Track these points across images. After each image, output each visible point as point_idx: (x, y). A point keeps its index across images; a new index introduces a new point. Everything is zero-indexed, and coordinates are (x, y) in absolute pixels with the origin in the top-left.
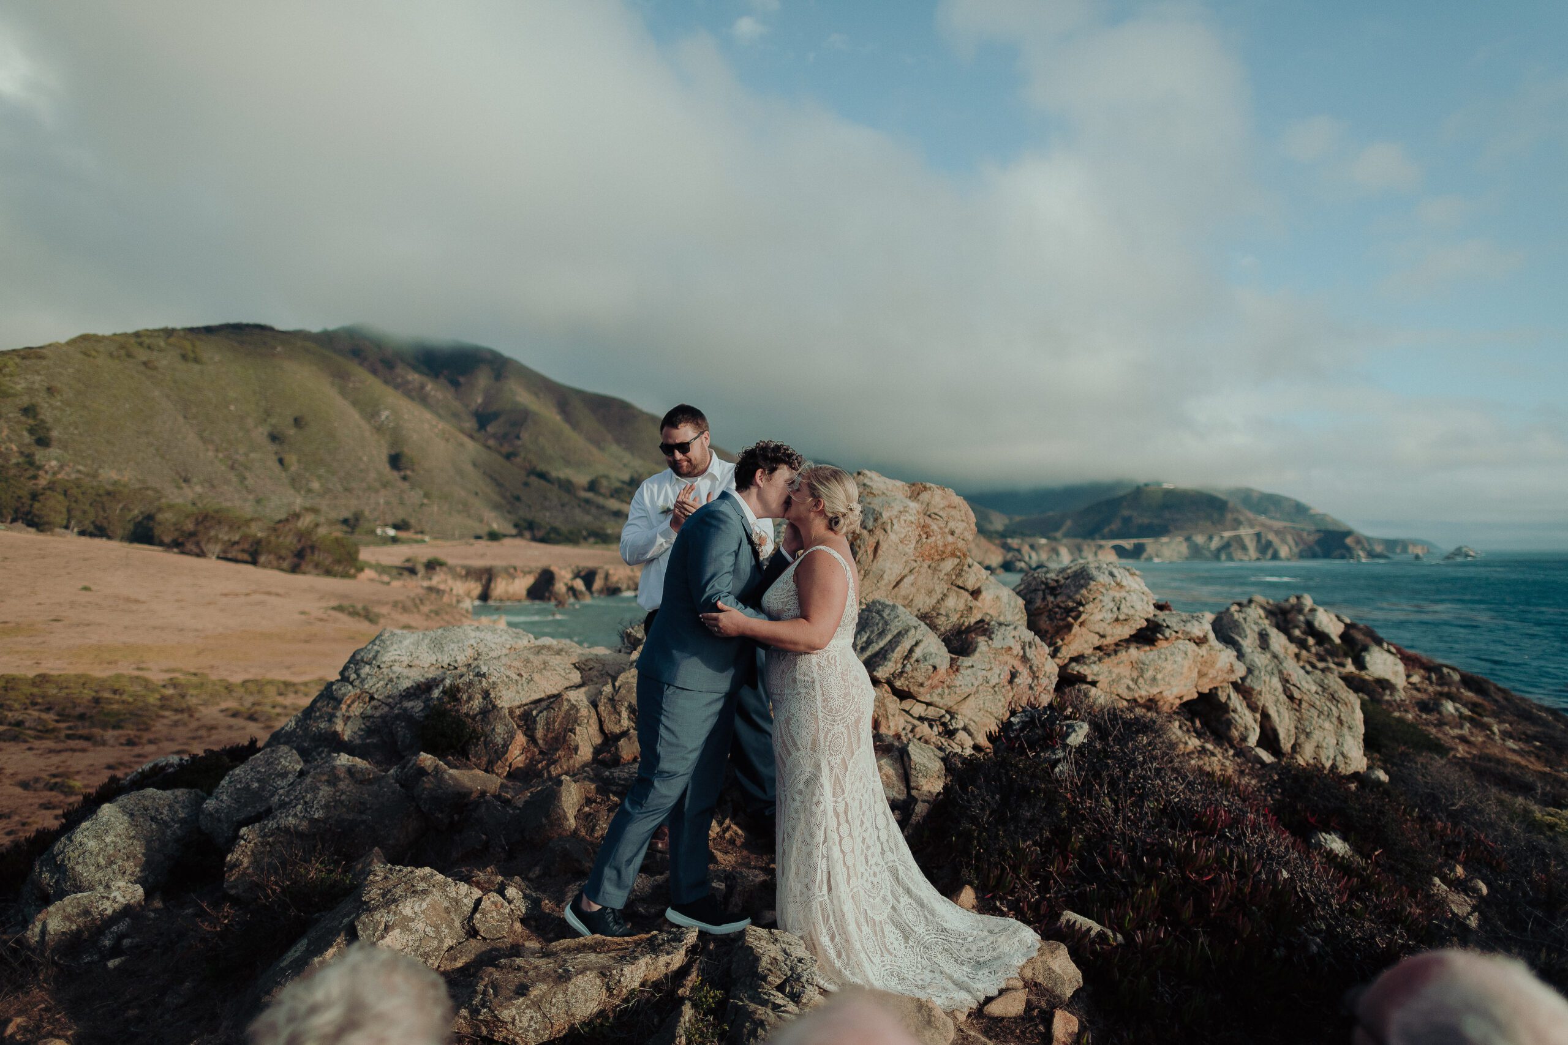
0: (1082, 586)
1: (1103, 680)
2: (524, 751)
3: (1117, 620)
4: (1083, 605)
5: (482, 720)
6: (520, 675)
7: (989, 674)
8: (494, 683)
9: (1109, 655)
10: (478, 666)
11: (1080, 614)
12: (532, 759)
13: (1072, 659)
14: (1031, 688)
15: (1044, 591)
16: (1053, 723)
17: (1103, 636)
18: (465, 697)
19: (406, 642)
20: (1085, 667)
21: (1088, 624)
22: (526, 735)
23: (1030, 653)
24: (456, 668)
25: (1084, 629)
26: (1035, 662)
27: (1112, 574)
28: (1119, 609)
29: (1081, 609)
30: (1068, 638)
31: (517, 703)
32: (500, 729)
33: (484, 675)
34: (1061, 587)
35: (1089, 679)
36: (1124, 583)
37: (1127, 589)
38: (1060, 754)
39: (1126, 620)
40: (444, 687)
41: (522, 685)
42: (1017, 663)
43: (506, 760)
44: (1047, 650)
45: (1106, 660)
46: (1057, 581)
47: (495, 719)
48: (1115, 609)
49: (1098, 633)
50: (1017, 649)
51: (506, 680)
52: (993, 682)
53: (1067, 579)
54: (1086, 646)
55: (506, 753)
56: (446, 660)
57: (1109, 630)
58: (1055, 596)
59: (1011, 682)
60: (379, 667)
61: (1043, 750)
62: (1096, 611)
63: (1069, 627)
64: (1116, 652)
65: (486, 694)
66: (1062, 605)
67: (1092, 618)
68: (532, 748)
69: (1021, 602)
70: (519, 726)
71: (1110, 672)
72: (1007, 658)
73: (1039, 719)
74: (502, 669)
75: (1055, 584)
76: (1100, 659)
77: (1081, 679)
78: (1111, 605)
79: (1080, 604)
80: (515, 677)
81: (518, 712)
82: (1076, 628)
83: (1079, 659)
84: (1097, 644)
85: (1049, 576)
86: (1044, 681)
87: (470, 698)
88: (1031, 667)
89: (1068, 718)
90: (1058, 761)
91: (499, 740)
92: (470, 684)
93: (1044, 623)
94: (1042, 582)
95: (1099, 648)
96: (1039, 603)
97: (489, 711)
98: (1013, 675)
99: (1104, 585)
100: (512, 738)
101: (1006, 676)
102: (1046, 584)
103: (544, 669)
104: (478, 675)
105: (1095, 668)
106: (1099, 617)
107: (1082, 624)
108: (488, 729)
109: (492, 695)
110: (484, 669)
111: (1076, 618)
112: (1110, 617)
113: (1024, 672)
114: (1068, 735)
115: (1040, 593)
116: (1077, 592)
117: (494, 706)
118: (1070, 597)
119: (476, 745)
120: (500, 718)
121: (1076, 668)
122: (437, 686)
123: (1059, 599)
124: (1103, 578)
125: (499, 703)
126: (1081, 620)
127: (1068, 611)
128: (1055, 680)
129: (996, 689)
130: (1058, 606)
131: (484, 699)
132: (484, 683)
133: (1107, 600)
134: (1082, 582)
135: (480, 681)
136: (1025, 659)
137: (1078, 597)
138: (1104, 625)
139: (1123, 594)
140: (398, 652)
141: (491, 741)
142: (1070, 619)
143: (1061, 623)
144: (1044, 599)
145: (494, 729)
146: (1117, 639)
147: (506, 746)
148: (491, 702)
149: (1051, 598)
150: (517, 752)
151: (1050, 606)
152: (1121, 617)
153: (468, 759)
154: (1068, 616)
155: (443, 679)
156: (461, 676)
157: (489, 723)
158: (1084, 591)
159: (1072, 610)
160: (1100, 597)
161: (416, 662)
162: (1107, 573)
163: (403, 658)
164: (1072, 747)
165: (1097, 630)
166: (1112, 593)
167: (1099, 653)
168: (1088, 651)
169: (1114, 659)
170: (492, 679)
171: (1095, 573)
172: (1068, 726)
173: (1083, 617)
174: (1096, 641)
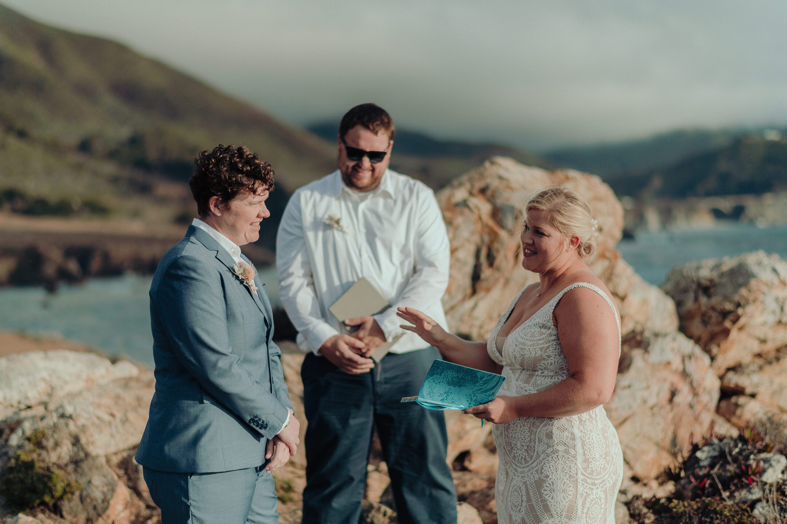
0: (740, 286)
1: (764, 392)
2: (127, 505)
3: (779, 324)
4: (743, 307)
5: (76, 471)
6: (113, 415)
7: (645, 394)
8: (84, 426)
9: (770, 363)
10: (62, 406)
11: (738, 318)
12: (138, 516)
13: (729, 369)
14: (691, 406)
15: (696, 291)
16: (747, 458)
17: (763, 341)
18: (50, 443)
20: (744, 377)
21: (747, 329)
22: (130, 487)
23: (691, 367)
24: (29, 407)
25: (742, 334)
26: (696, 376)
28: (782, 310)
29: (740, 311)
30: (725, 345)
31: (113, 449)
32: (97, 481)
33: (70, 417)
34: (716, 285)
35: (749, 390)
38: (756, 493)
40: (23, 433)
41: (116, 427)
42: (676, 380)
43: (108, 517)
44: (706, 359)
45: (767, 368)
46: (711, 279)
47: (90, 469)
48: (778, 310)
49: (758, 338)
50: (677, 364)
51: (96, 420)
52: (652, 401)
53: (722, 277)
54: (745, 353)
55: (105, 509)
56: (15, 396)
57: (770, 334)
58: (709, 297)
59: (671, 400)
61: (738, 489)
62: (757, 313)
63: (726, 333)
64: (778, 359)
65: (76, 441)
66: (718, 307)
67: (752, 321)
68: (136, 500)
69: (670, 305)
70: (119, 477)
71: (772, 382)
72: (665, 373)
73: (730, 452)
74: (91, 409)
75: (709, 283)
76: (761, 368)
77: (739, 391)
78: (774, 306)
79: (738, 305)
80: (107, 418)
81: (115, 460)
82: (734, 334)
83: (735, 368)
84: (757, 350)
85: (701, 273)
86: (704, 398)
87: (57, 444)
88: (691, 383)
89: (760, 451)
90: (759, 500)
91: (97, 495)
92: (55, 428)
93: (696, 327)
94: (694, 281)
95: (759, 355)
96: (690, 304)
97: (82, 460)
98: (673, 394)
99: (766, 284)
100: (113, 490)
101: (665, 395)
102: (698, 283)
103: (139, 405)
104: (62, 416)
105: (756, 378)
106: (760, 319)
107: (741, 329)
108: (83, 481)
109: (83, 440)
110: (69, 410)
111: (734, 322)
112: (771, 319)
113: (684, 388)
114: (764, 471)
115: (691, 295)
117: (87, 455)
118: (726, 298)
119: (70, 500)
120: (97, 468)
121: (733, 379)
122: (12, 430)
123: (714, 300)
124: (766, 275)
125: (93, 450)
126: (739, 324)
127: (725, 314)
128: (716, 395)
129: (656, 410)
130: (713, 309)
131: (74, 444)
132: (72, 427)
133: (769, 300)
134: (741, 280)
135: (67, 425)
136: (685, 374)
137: (736, 298)
138: (765, 328)
141: (88, 496)
142: (727, 323)
143: (717, 329)
144: (696, 299)
145: (90, 482)
146: (778, 344)
147: (106, 501)
148: (83, 449)
149: (703, 300)
150: (120, 507)
151: (703, 308)
153: (62, 516)
154: (725, 319)
155: (19, 423)
156: (42, 418)
157: (83, 474)
158: (744, 291)
159: (729, 312)
160: (762, 297)
164: (771, 485)
165: (758, 334)
166: (775, 292)
167: (760, 361)
168: (746, 359)
169: (776, 367)
170: (81, 421)
171: (755, 269)
172: (766, 461)
173: (742, 321)
174: (756, 347)
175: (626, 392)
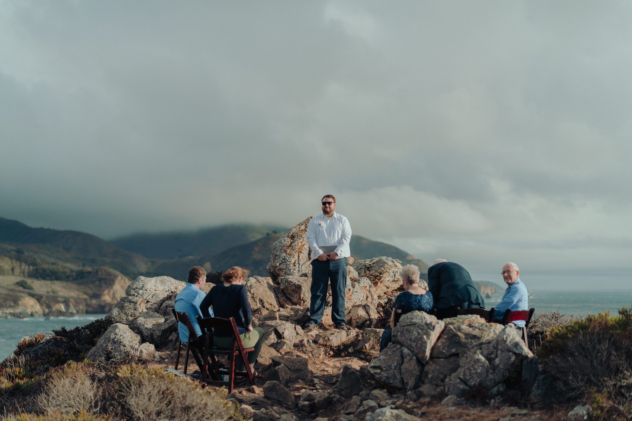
0: (382, 266)
3: (394, 281)
4: (382, 274)
7: (361, 295)
15: (365, 269)
17: (388, 288)
19: (152, 281)
20: (382, 300)
21: (383, 283)
24: (172, 292)
25: (382, 285)
27: (393, 262)
28: (395, 276)
29: (381, 275)
30: (376, 288)
34: (372, 267)
36: (397, 265)
37: (398, 267)
39: (397, 281)
42: (368, 293)
46: (370, 265)
48: (393, 276)
49: (386, 286)
50: (368, 288)
52: (361, 299)
53: (374, 264)
54: (382, 292)
56: (167, 288)
57: (391, 285)
58: (370, 271)
59: (367, 300)
60: (146, 290)
62: (387, 276)
63: (377, 283)
66: (373, 274)
67: (385, 279)
72: (364, 290)
75: (369, 266)
78: (392, 274)
79: (381, 274)
82: (379, 283)
84: (386, 291)
85: (366, 263)
86: (375, 304)
88: (371, 295)
94: (364, 265)
95: (386, 293)
98: (367, 297)
99: (390, 266)
101: (365, 297)
102: (366, 266)
106: (388, 279)
107: (381, 282)
111: (379, 280)
112: (391, 279)
113: (370, 297)
116: (380, 269)
118: (376, 271)
123: (371, 272)
124: (390, 263)
126: (381, 280)
129: (362, 302)
130: (372, 275)
133: (391, 272)
134: (381, 264)
136: (370, 291)
137: (380, 271)
138: (389, 283)
139: (397, 270)
140: (151, 285)
142: (377, 280)
143: (373, 282)
144: (365, 272)
146: (393, 289)
149: (368, 272)
152: (396, 279)
154: (376, 279)
158: (382, 268)
159: (377, 276)
160: (389, 271)
161: (158, 289)
162: (391, 261)
163: (153, 287)
165: (386, 285)
166: (393, 269)
171: (386, 261)
173: (382, 279)
174: (385, 290)
175: (356, 293)
